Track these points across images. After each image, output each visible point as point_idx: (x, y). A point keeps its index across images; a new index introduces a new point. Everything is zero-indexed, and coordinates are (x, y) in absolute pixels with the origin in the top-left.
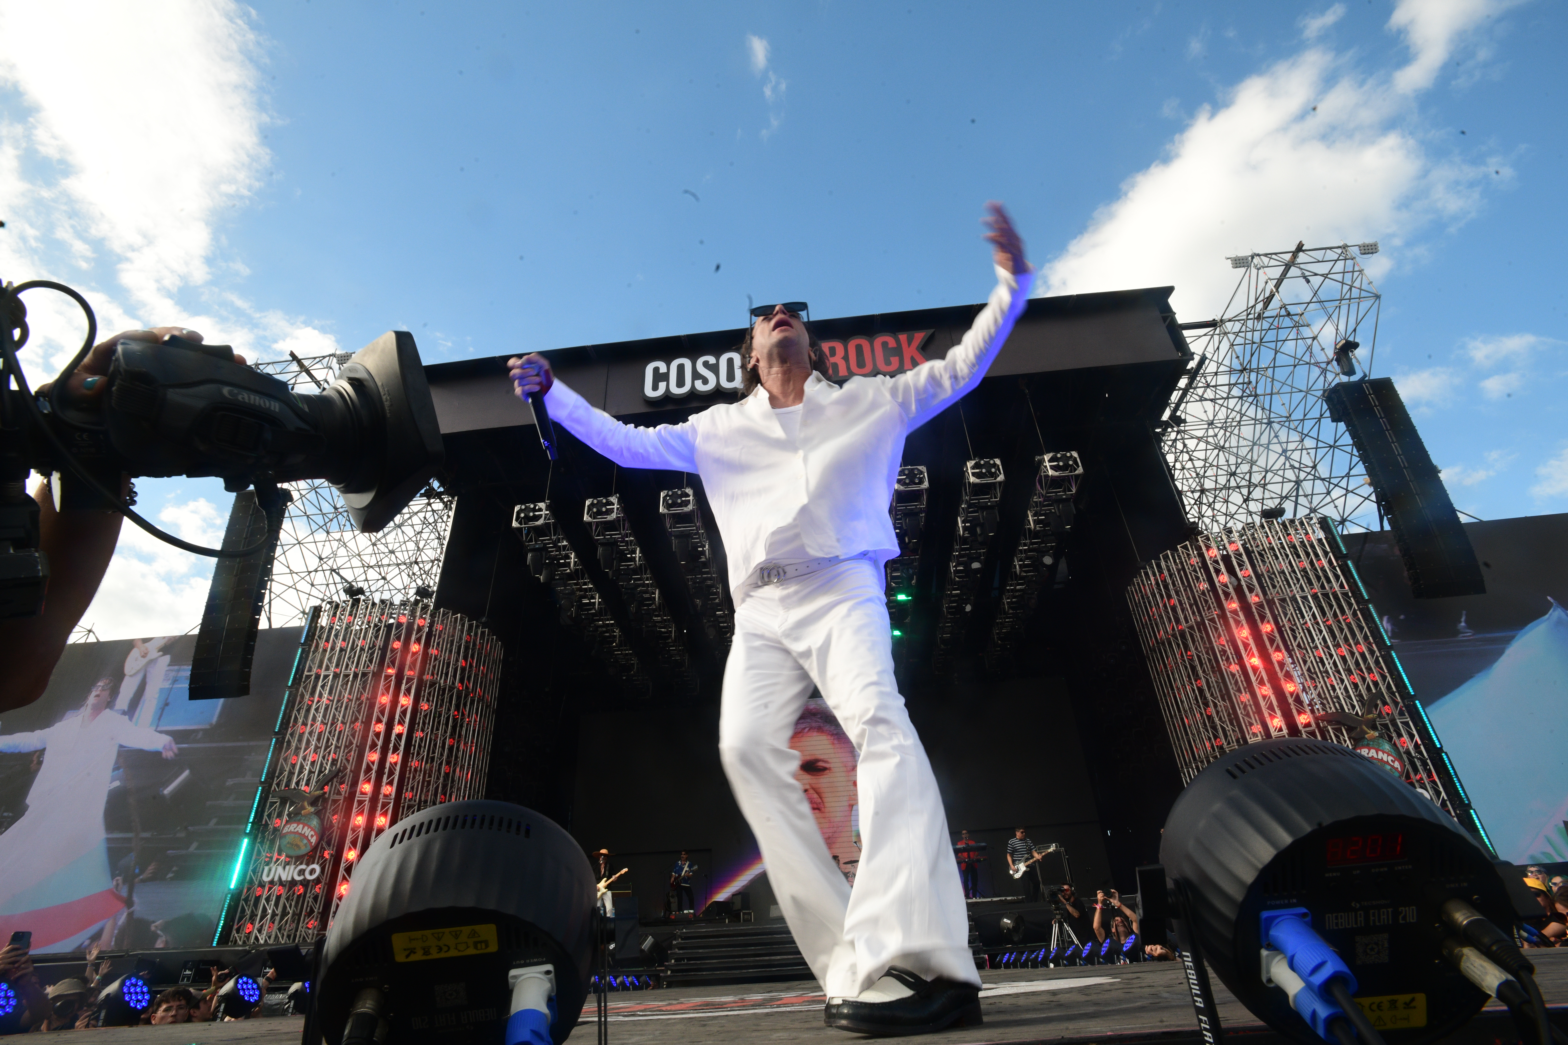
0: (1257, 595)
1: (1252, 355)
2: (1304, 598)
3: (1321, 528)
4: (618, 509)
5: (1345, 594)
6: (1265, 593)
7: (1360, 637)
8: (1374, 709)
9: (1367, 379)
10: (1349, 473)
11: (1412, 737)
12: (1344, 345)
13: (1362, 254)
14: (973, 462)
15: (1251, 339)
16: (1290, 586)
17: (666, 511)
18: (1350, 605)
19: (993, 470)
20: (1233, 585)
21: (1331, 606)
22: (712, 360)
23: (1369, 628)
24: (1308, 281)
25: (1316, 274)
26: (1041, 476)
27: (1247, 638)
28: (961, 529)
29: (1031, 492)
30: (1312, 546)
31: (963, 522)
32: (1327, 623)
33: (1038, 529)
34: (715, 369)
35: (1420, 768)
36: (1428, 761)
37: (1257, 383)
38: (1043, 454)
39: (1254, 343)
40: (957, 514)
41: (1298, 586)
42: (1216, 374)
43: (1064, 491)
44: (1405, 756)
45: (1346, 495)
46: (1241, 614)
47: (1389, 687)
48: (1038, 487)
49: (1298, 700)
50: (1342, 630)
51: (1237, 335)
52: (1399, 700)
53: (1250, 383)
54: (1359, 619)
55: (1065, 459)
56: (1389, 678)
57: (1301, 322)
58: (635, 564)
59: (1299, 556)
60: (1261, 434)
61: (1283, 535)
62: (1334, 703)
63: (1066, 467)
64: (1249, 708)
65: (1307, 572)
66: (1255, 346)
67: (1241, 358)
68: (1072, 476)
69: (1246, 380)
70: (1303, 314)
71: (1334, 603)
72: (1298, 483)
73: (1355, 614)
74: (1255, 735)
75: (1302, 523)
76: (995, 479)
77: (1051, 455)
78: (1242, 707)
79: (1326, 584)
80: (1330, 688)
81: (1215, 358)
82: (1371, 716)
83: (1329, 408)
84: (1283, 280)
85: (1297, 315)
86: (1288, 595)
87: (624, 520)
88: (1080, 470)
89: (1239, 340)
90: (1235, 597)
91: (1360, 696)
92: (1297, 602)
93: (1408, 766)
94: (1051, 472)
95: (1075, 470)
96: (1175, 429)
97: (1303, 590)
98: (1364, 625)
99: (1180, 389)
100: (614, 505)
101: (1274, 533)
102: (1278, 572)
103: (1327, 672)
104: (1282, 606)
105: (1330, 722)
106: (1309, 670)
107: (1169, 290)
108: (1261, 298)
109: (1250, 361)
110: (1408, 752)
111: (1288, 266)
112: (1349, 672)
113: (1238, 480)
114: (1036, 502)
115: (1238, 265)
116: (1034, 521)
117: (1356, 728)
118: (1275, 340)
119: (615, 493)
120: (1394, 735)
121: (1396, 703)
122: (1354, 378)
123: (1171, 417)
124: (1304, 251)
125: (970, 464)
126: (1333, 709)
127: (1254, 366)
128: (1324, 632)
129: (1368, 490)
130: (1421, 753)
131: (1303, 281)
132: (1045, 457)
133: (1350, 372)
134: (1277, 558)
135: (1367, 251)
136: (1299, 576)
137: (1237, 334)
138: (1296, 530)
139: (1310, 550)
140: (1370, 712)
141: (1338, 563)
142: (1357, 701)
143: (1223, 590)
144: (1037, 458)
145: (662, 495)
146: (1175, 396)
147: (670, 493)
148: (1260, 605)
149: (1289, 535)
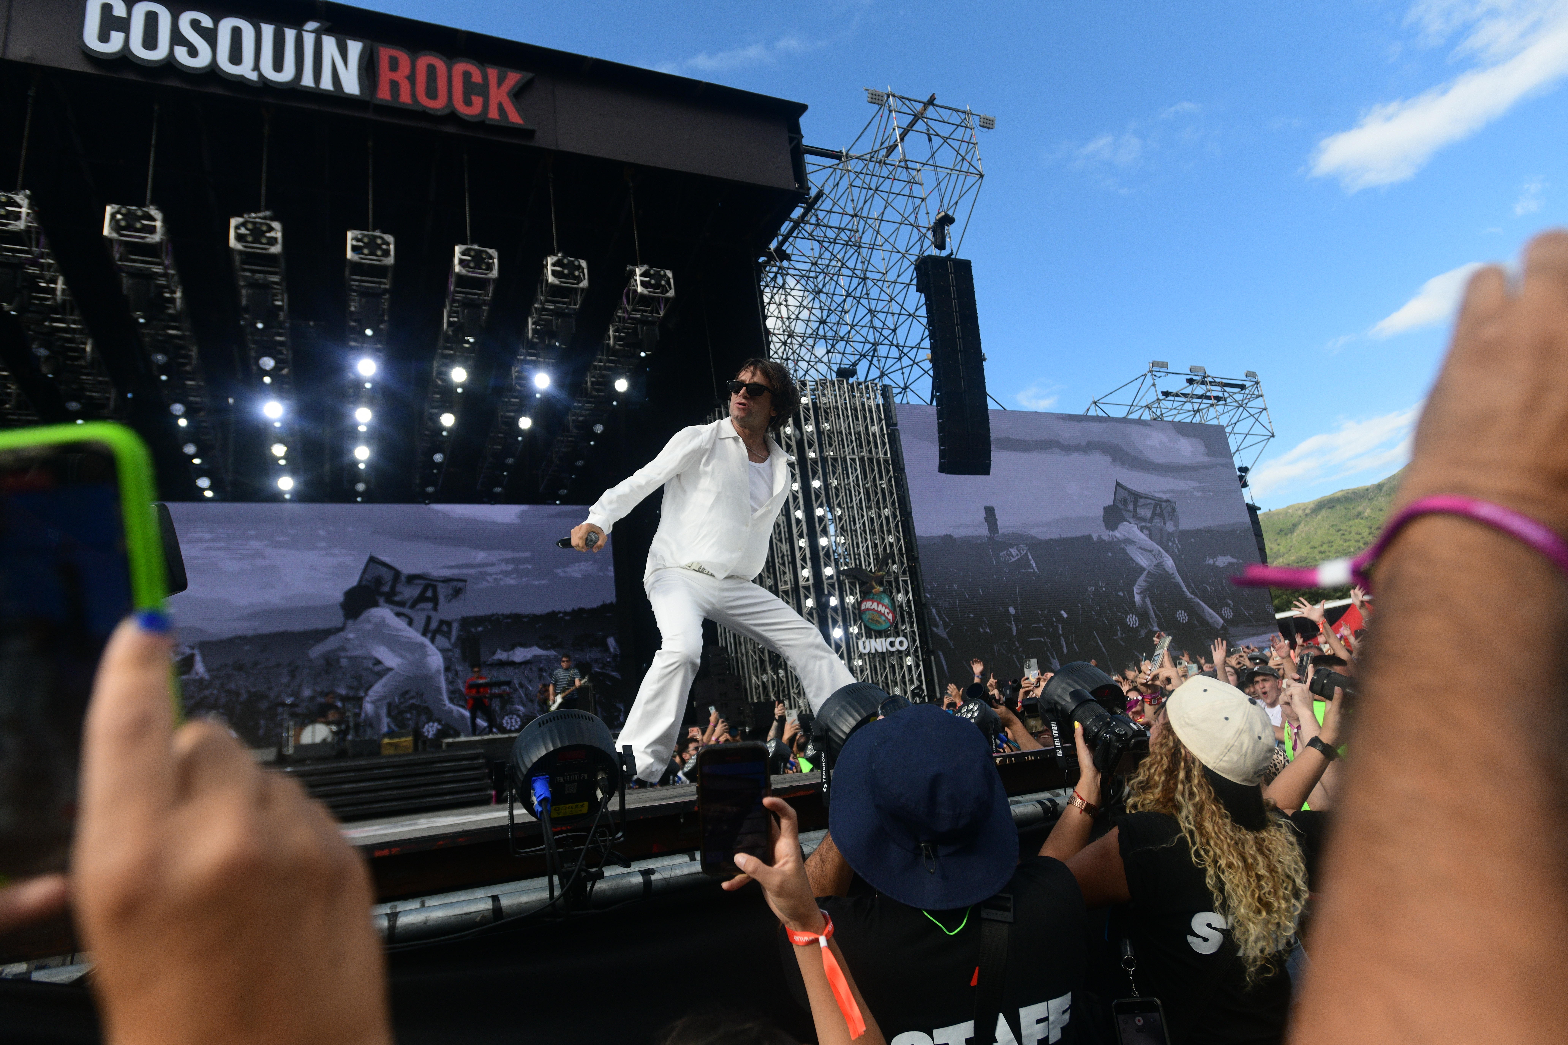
0: (814, 452)
1: (865, 202)
2: (853, 460)
3: (882, 394)
4: (28, 214)
5: (886, 461)
6: (821, 451)
7: (888, 503)
8: (884, 567)
9: (953, 257)
10: (919, 344)
11: (907, 593)
12: (943, 217)
13: (980, 126)
14: (555, 259)
15: (868, 183)
16: (844, 447)
17: (115, 235)
18: (888, 471)
19: (577, 273)
20: (796, 438)
21: (873, 471)
22: (206, 21)
23: (897, 495)
24: (930, 140)
25: (938, 135)
26: (629, 290)
27: (797, 492)
28: (530, 332)
29: (616, 305)
30: (871, 411)
31: (534, 323)
32: (867, 486)
33: (617, 347)
34: (210, 36)
35: (906, 620)
36: (914, 615)
37: (863, 233)
38: (636, 264)
39: (871, 189)
40: (528, 314)
41: (851, 447)
42: (830, 212)
43: (652, 312)
44: (898, 609)
45: (912, 365)
46: (797, 468)
47: (900, 549)
48: (625, 301)
49: (827, 554)
50: (876, 493)
51: (857, 176)
52: (905, 561)
53: (858, 231)
54: (891, 486)
55: (658, 277)
56: (902, 541)
57: (917, 179)
58: (55, 299)
59: (857, 419)
60: (856, 288)
61: (849, 396)
62: (855, 559)
63: (658, 286)
64: (786, 558)
65: (860, 435)
66: (871, 192)
67: (855, 202)
68: (662, 297)
69: (855, 228)
70: (920, 170)
71: (876, 468)
72: (875, 345)
73: (890, 481)
74: (786, 583)
75: (867, 388)
76: (577, 284)
77: (644, 268)
78: (780, 555)
79: (873, 449)
80: (855, 546)
81: (832, 196)
82: (880, 573)
83: (917, 277)
84: (908, 131)
85: (915, 169)
86: (840, 455)
87: (37, 233)
88: (671, 293)
89: (858, 182)
90: (795, 450)
91: (876, 555)
92: (846, 463)
93: (898, 618)
94: (640, 289)
95: (667, 292)
96: (778, 264)
97: (854, 453)
98: (895, 491)
99: (792, 220)
100: (20, 207)
101: (842, 392)
102: (837, 432)
103: (856, 531)
104: (832, 465)
105: (848, 576)
106: (842, 528)
107: (802, 108)
108: (886, 145)
109: (862, 208)
110: (901, 606)
111: (917, 118)
112: (873, 532)
113: (827, 329)
114: (619, 317)
115: (874, 101)
116: (615, 337)
117: (867, 583)
118: (888, 191)
119: (24, 189)
120: (894, 591)
121: (902, 563)
122: (944, 253)
123: (776, 250)
124: (934, 105)
125: (550, 260)
126: (853, 564)
127: (864, 214)
128: (862, 494)
129: (928, 365)
130: (910, 607)
131: (927, 137)
132: (637, 270)
133: (941, 246)
134: (839, 418)
135: (985, 125)
136: (854, 439)
137: (858, 174)
138: (861, 393)
139: (868, 415)
140: (880, 570)
141: (887, 431)
142: (874, 559)
143: (786, 442)
144: (629, 268)
145: (109, 210)
146: (786, 227)
147: (124, 211)
148: (814, 461)
149: (854, 396)
